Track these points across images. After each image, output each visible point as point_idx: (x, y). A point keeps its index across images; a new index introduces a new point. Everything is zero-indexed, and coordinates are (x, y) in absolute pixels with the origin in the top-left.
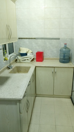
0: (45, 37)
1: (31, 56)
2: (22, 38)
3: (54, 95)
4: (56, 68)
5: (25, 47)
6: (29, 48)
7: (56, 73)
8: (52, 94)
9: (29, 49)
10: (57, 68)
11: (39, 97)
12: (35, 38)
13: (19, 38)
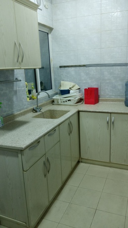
0: (102, 63)
1: (75, 94)
2: (65, 67)
3: (110, 162)
4: (114, 115)
5: (70, 81)
6: (75, 82)
7: (113, 123)
8: (108, 161)
9: (74, 84)
10: (116, 115)
11: (86, 163)
12: (84, 66)
13: (61, 67)
